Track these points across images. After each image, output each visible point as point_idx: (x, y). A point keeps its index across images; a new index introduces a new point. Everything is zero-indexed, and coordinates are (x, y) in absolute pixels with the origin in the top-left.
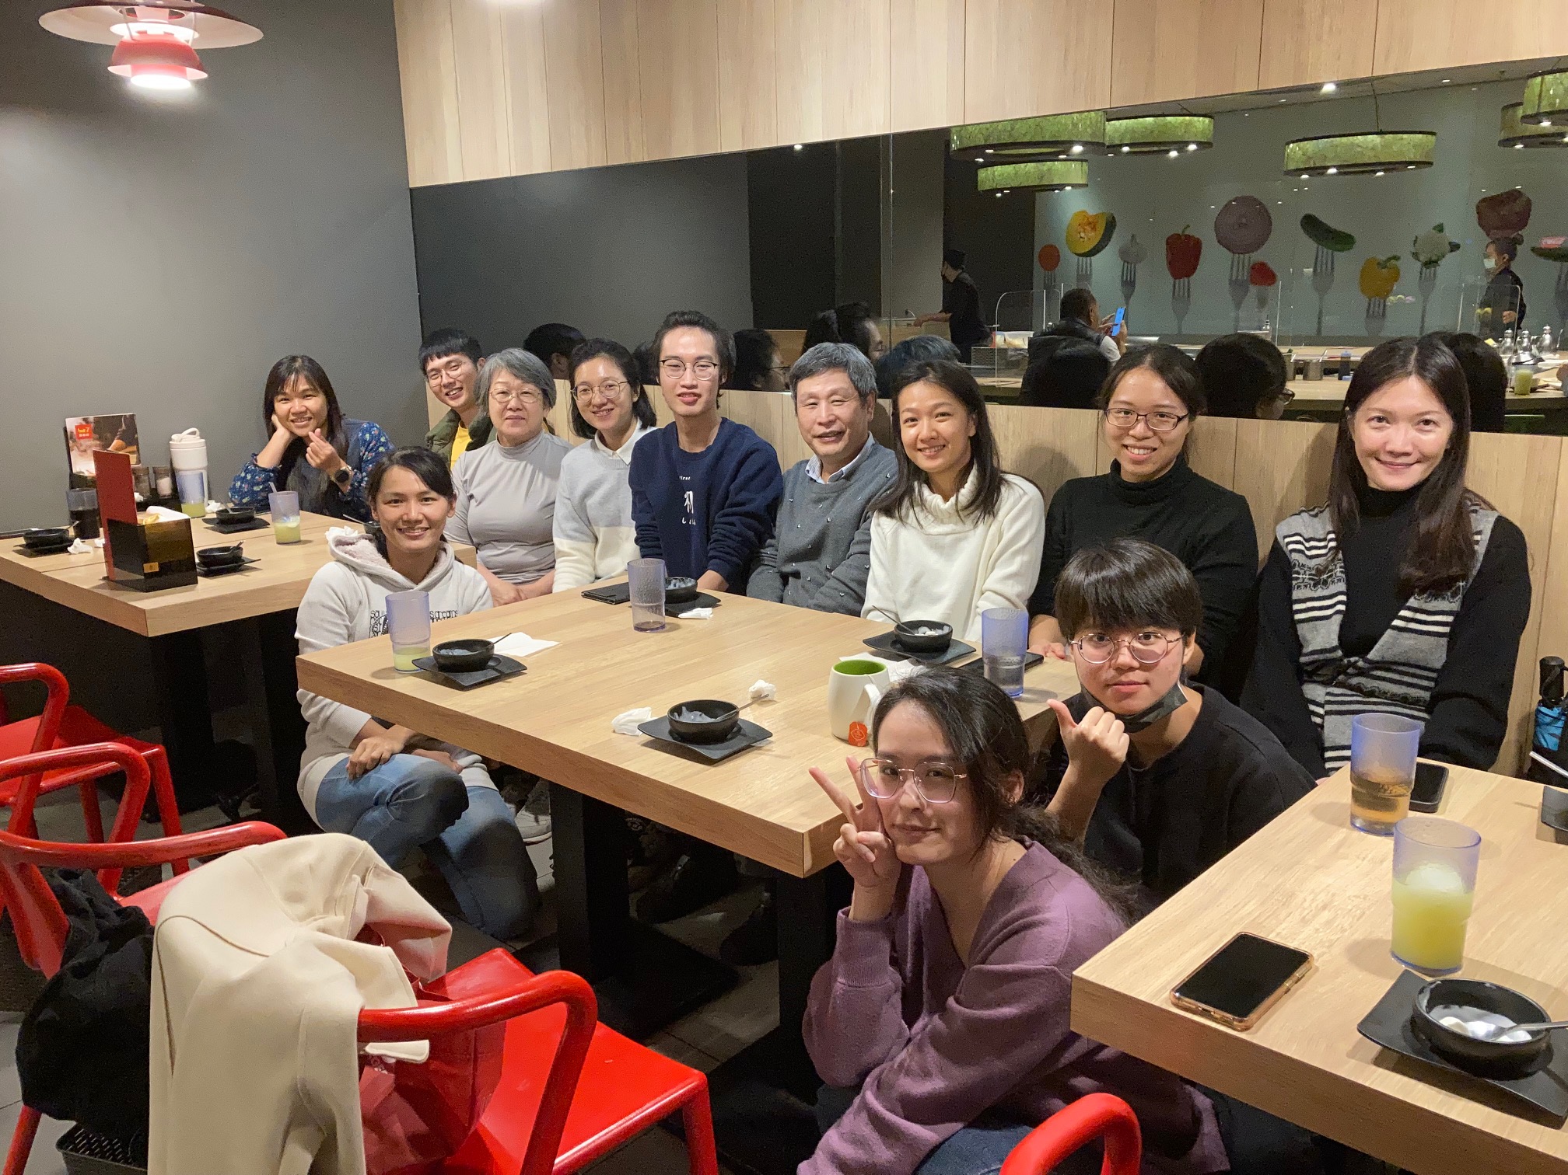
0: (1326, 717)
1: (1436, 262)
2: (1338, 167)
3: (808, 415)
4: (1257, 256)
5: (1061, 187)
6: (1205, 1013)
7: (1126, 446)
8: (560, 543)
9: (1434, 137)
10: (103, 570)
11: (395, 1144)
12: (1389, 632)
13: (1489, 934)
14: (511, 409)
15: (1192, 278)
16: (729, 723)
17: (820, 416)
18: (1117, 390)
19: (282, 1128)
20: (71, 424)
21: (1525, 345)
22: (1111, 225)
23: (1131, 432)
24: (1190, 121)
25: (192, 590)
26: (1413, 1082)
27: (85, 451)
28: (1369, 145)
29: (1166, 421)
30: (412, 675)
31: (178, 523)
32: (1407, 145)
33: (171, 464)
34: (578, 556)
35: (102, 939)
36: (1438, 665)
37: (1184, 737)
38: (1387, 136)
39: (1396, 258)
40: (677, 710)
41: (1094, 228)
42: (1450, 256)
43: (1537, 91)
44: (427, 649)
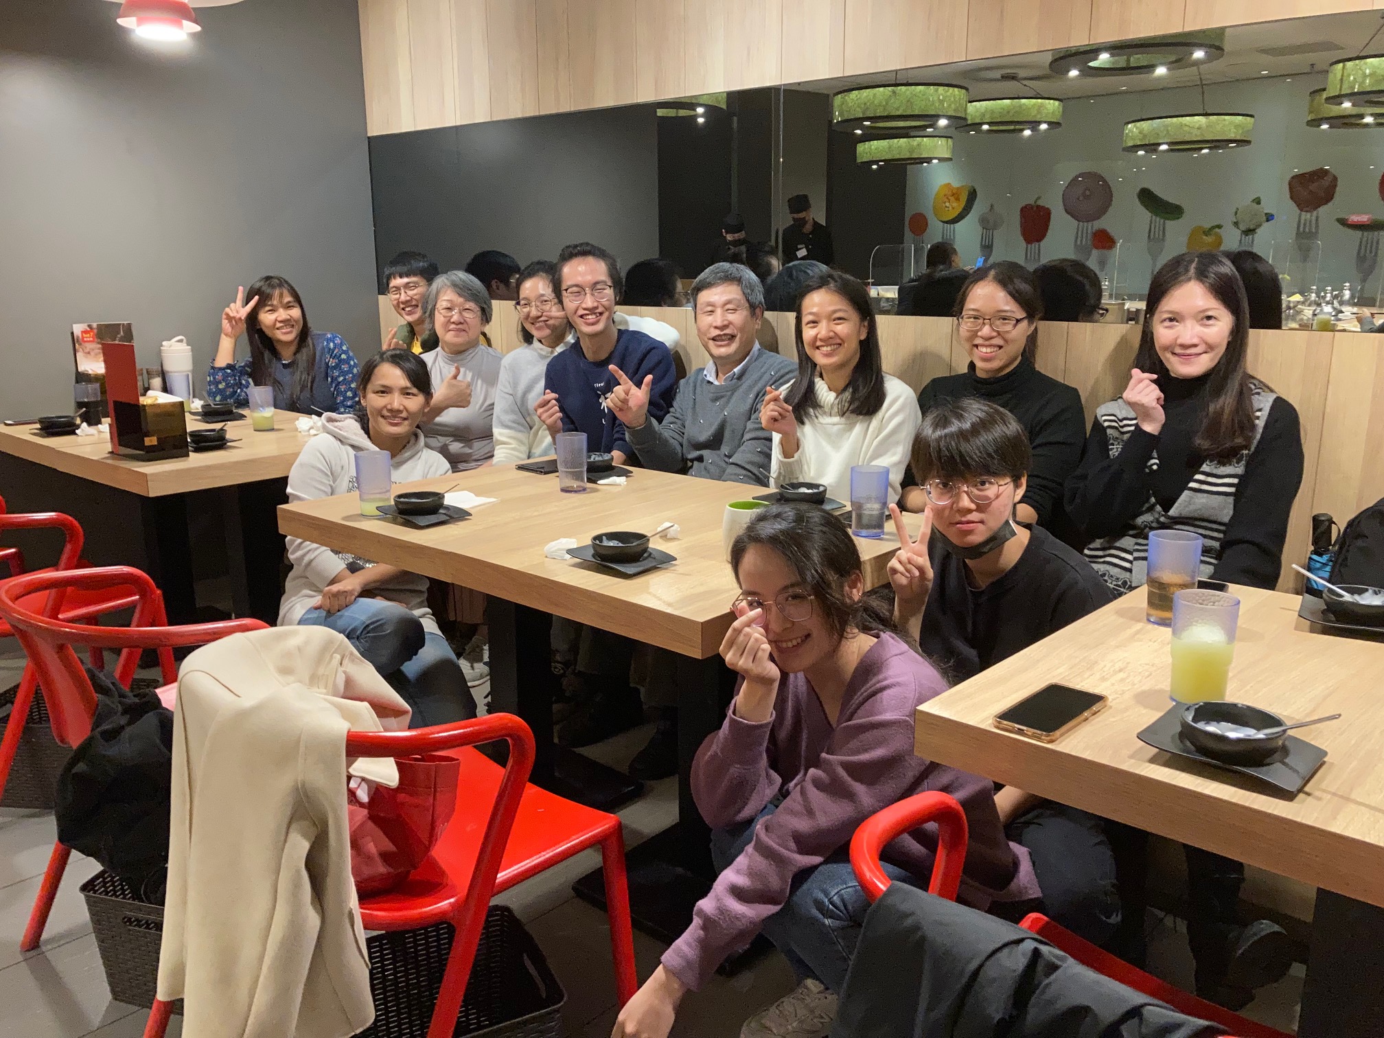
0: (1134, 562)
1: (1254, 230)
2: (1169, 144)
3: (706, 320)
4: (1098, 225)
5: (929, 160)
6: (1020, 732)
7: (977, 346)
8: (498, 432)
9: (1253, 119)
10: (109, 447)
11: (369, 858)
12: (1186, 493)
13: (1248, 687)
14: (453, 323)
15: (1043, 243)
16: (639, 549)
17: (716, 321)
18: (968, 299)
19: (286, 820)
20: (78, 329)
21: (1328, 299)
22: (972, 196)
23: (979, 334)
24: (1041, 103)
25: (185, 461)
26: (1178, 772)
27: (89, 353)
28: (1195, 125)
29: (1008, 323)
30: (378, 519)
31: (174, 404)
32: (1229, 126)
33: (162, 366)
34: (514, 444)
35: (125, 712)
36: (1226, 520)
37: (1016, 562)
38: (1211, 117)
39: (1219, 227)
40: (598, 538)
41: (957, 199)
42: (1266, 225)
43: (1339, 76)
44: (388, 499)
